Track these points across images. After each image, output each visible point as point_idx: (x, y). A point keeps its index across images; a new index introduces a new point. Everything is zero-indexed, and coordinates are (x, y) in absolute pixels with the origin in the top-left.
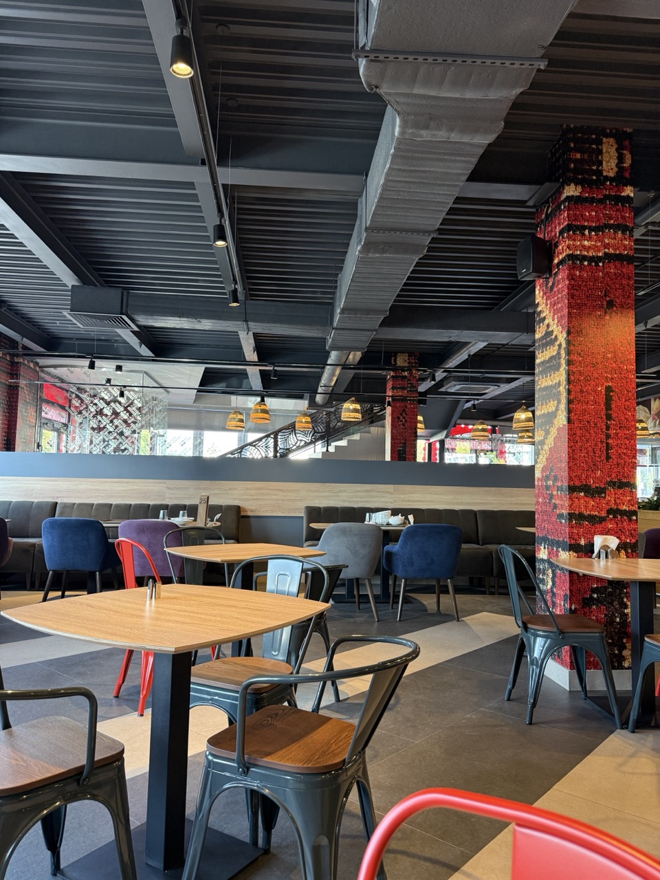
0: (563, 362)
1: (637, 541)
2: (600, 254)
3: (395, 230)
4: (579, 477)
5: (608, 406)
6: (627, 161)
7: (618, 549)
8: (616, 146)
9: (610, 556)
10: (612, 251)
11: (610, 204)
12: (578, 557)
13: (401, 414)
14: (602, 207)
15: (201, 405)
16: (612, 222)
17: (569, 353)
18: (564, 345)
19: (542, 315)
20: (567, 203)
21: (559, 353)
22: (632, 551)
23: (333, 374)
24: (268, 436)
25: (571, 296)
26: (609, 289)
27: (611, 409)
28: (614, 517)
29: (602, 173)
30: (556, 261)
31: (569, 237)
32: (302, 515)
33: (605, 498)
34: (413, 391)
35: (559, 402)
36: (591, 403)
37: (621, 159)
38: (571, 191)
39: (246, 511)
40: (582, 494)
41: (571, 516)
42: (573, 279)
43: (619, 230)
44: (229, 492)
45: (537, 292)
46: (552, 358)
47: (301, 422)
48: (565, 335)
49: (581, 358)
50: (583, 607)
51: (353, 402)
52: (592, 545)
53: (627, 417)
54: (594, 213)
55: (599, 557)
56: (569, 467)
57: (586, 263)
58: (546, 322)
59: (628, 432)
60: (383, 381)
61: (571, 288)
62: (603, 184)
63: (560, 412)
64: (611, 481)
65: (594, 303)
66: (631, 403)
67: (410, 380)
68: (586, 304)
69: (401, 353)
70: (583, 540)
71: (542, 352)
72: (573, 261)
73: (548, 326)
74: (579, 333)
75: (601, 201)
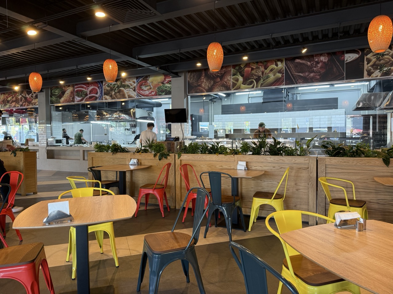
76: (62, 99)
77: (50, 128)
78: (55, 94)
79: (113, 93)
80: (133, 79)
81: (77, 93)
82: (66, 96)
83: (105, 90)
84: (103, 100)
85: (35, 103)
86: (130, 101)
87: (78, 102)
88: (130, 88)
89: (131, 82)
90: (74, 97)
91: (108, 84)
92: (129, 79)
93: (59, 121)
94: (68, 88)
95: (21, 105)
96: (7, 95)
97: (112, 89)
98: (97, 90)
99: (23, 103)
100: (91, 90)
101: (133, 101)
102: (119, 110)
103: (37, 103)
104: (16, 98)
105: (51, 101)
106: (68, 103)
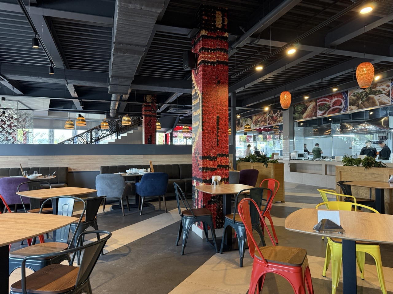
0: (201, 106)
1: (229, 177)
2: (215, 61)
3: (128, 44)
4: (207, 153)
5: (218, 124)
6: (226, 22)
7: (221, 180)
8: (222, 15)
9: (218, 183)
10: (220, 60)
11: (219, 39)
12: (206, 185)
13: (149, 123)
14: (216, 41)
15: (52, 117)
16: (220, 47)
17: (203, 102)
18: (201, 99)
19: (194, 85)
20: (202, 38)
21: (199, 102)
22: (227, 181)
23: (115, 105)
24: (87, 132)
25: (203, 78)
26: (218, 76)
27: (219, 125)
28: (220, 168)
29: (216, 26)
30: (198, 63)
31: (202, 53)
32: (100, 170)
33: (216, 161)
34: (154, 112)
35: (199, 122)
36: (211, 123)
37: (223, 21)
38: (203, 33)
39: (71, 170)
40: (208, 160)
41: (203, 168)
42: (204, 71)
43: (223, 51)
44: (62, 161)
45: (192, 75)
46: (197, 104)
47: (104, 125)
48: (201, 95)
49: (207, 105)
50: (208, 205)
51: (127, 117)
52: (211, 180)
53: (225, 128)
54: (212, 43)
55: (214, 184)
56: (203, 149)
57: (209, 64)
58: (195, 88)
59: (225, 134)
60: (141, 107)
61: (203, 74)
62: (217, 31)
63: (200, 126)
64: (219, 154)
65: (213, 82)
66: (227, 123)
67: (152, 107)
68: (209, 82)
69: (148, 94)
70: (208, 178)
71: (194, 101)
72: (204, 63)
73: (196, 90)
74: (207, 94)
75: (216, 38)
76: (305, 115)
77: (293, 143)
78: (298, 110)
79: (360, 102)
80: (387, 83)
81: (320, 107)
82: (309, 111)
83: (351, 100)
84: (348, 111)
85: (280, 121)
86: (381, 109)
87: (320, 115)
88: (382, 94)
89: (384, 87)
90: (317, 111)
91: (354, 93)
92: (381, 83)
93: (301, 136)
94: (311, 103)
95: (269, 124)
96: (258, 116)
97: (358, 98)
98: (341, 101)
99: (270, 122)
100: (334, 102)
101: (385, 109)
102: (367, 120)
103: (282, 121)
104: (265, 118)
105: (294, 117)
106: (310, 118)
